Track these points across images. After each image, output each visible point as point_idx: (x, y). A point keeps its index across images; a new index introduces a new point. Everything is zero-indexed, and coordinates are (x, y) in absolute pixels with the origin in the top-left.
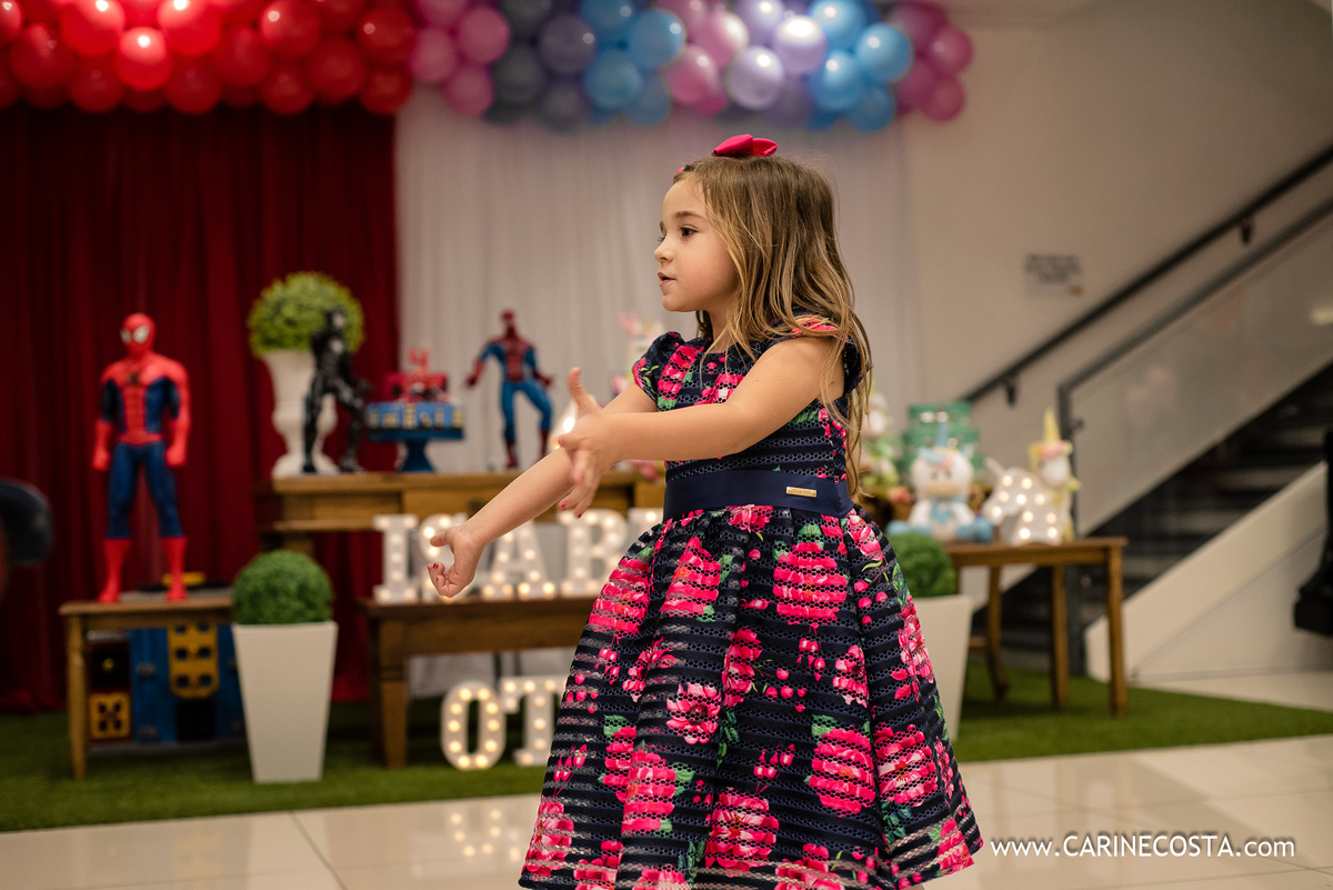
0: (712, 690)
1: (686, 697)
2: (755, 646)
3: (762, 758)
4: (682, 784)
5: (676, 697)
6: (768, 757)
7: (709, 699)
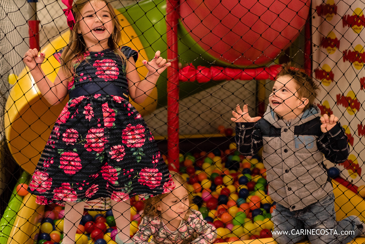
0: (120, 146)
1: (114, 149)
2: (143, 128)
3: (153, 158)
4: (119, 172)
5: (111, 150)
6: (155, 157)
7: (120, 148)
